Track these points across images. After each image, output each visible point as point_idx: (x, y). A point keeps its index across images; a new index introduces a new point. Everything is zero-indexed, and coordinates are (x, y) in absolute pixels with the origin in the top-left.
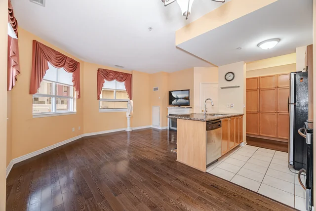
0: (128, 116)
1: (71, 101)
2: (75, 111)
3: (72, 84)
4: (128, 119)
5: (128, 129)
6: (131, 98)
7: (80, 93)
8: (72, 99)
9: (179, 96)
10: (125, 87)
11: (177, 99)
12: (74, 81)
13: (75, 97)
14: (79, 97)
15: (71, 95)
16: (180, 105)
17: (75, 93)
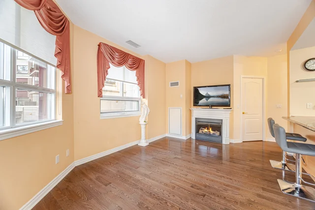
0: (142, 122)
1: (51, 98)
2: (60, 118)
3: (55, 61)
4: (143, 127)
5: (143, 143)
6: (143, 95)
7: (70, 81)
8: (53, 96)
9: (211, 94)
10: (136, 78)
11: (208, 97)
12: (60, 56)
13: (60, 89)
14: (69, 90)
15: (50, 84)
16: (211, 106)
17: (60, 80)
